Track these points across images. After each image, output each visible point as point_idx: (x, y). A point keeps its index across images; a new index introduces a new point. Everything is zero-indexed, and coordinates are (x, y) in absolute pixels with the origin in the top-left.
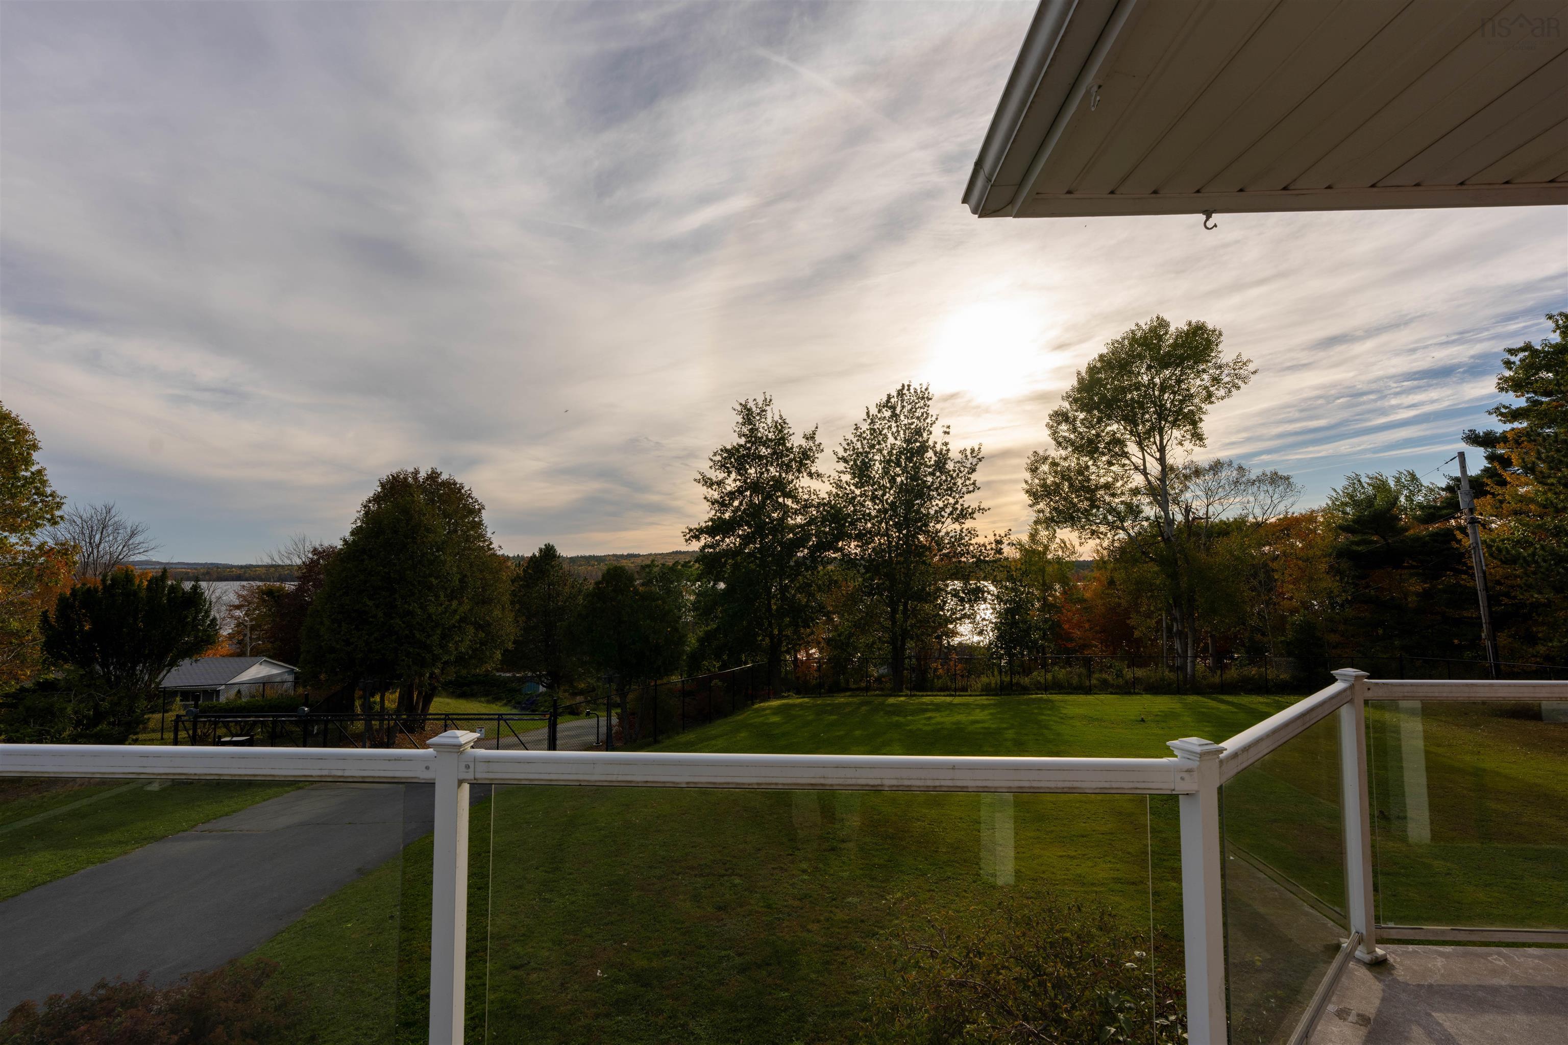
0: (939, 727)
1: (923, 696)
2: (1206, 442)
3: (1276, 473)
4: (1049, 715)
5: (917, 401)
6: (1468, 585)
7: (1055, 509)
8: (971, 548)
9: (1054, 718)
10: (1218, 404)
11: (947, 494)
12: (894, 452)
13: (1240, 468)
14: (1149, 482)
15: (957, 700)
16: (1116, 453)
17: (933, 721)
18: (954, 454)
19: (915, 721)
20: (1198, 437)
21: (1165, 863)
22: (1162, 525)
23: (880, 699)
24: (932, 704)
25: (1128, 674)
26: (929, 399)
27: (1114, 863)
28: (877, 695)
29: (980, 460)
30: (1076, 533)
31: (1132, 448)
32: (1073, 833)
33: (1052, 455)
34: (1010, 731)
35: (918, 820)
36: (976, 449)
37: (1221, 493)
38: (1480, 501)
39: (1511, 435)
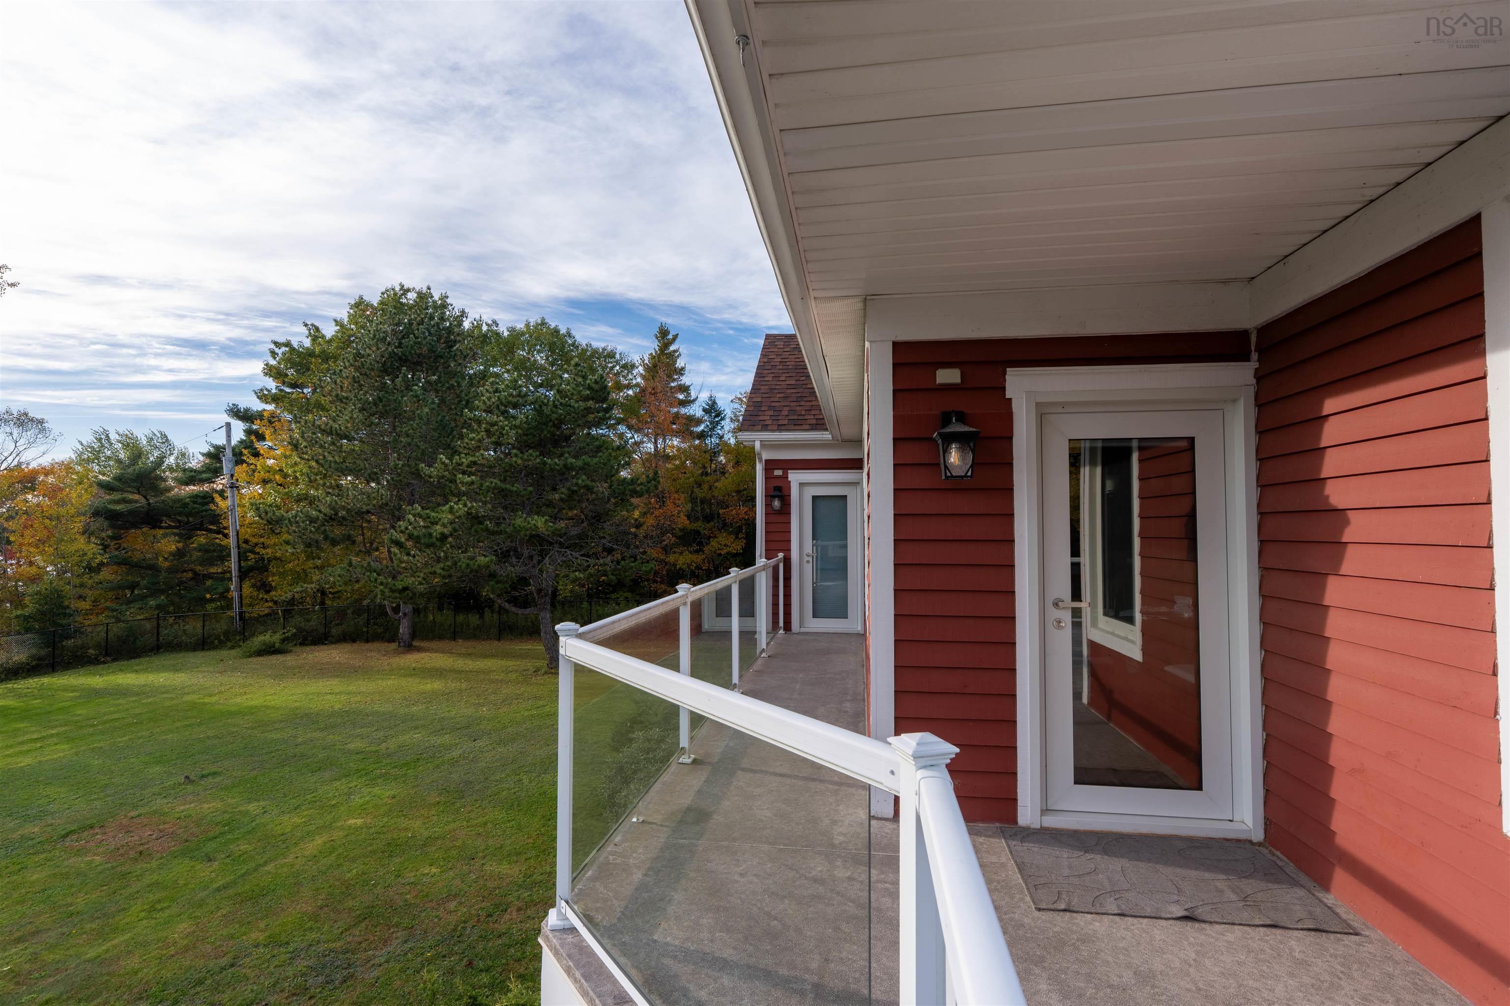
3: (25, 414)
6: (222, 543)
38: (239, 468)
39: (265, 414)
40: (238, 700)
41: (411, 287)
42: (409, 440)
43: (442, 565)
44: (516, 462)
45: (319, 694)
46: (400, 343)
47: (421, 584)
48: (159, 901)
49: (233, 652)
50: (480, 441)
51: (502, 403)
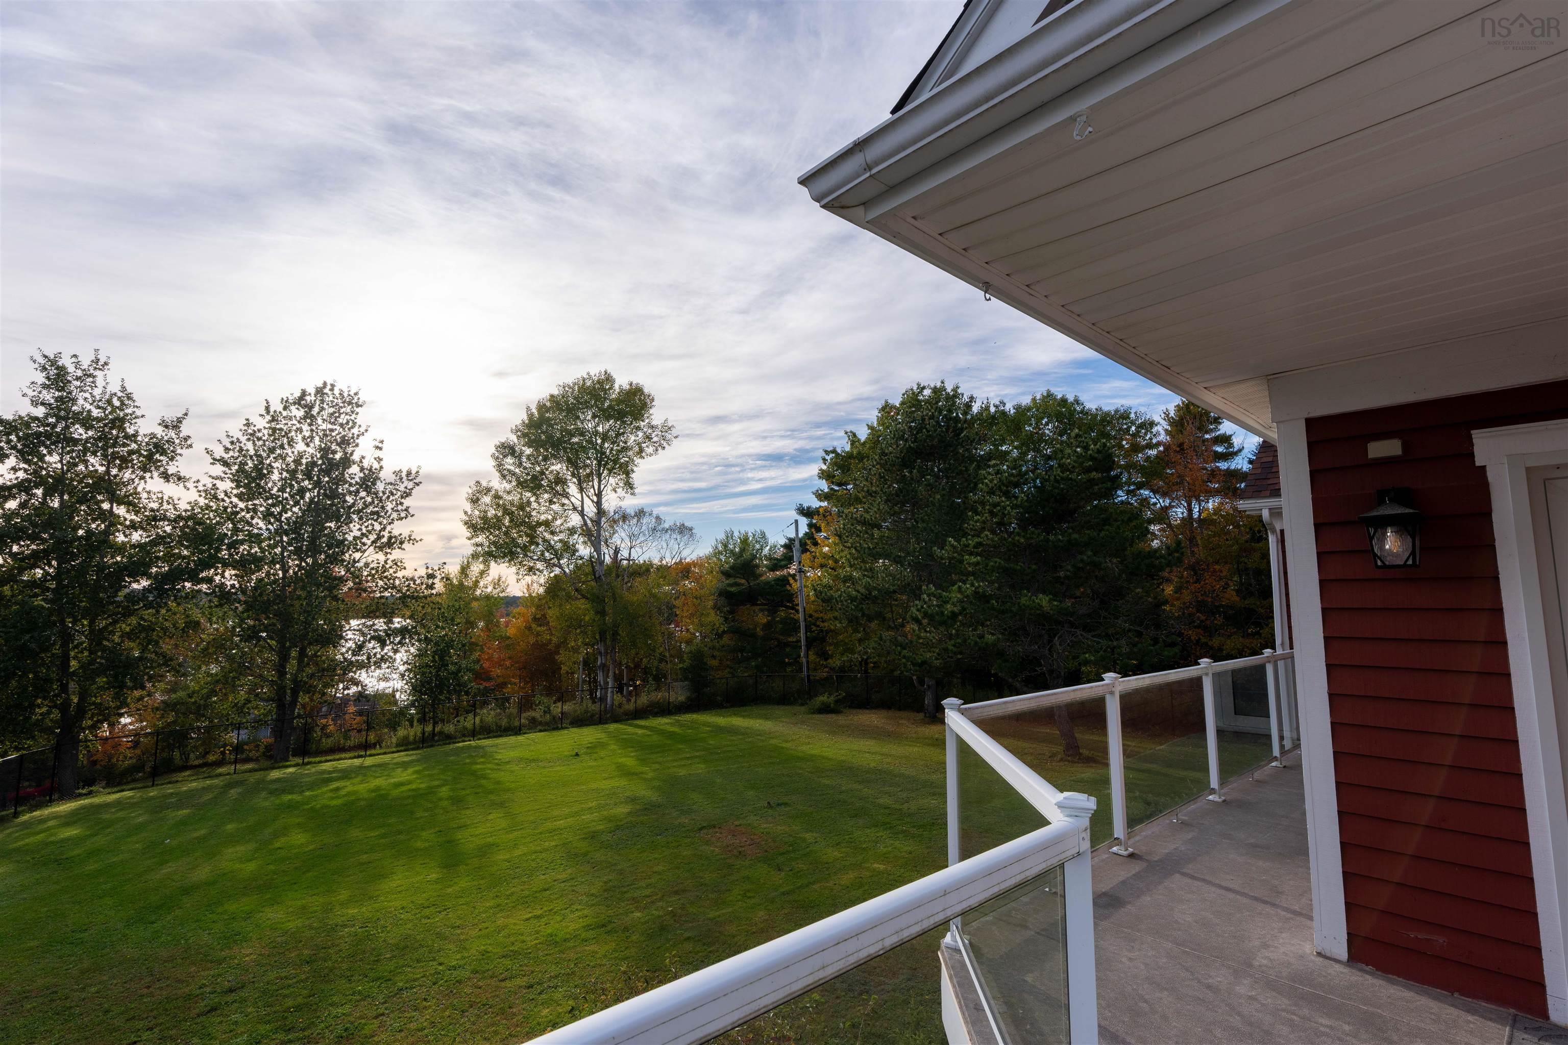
0: (353, 798)
1: (320, 762)
2: (636, 491)
3: (683, 525)
4: (483, 763)
5: (342, 405)
6: (795, 617)
7: (494, 543)
8: (397, 582)
9: (489, 766)
10: (648, 459)
11: (372, 519)
12: (304, 461)
13: (658, 518)
14: (585, 524)
15: (369, 761)
16: (557, 492)
17: (343, 792)
18: (387, 474)
19: (317, 796)
20: (629, 485)
21: (626, 896)
22: (594, 563)
23: (258, 775)
24: (336, 770)
25: (557, 709)
26: (358, 406)
27: (581, 910)
28: (250, 771)
29: (418, 484)
30: (514, 569)
31: (573, 489)
32: (534, 889)
33: (496, 487)
34: (444, 789)
35: (345, 926)
36: (414, 472)
37: (642, 538)
38: (804, 556)
39: (821, 510)
40: (804, 748)
41: (926, 384)
42: (925, 525)
43: (953, 642)
44: (1018, 541)
45: (860, 751)
46: (916, 438)
47: (936, 659)
48: (749, 891)
49: (803, 708)
50: (984, 522)
51: (1003, 484)
